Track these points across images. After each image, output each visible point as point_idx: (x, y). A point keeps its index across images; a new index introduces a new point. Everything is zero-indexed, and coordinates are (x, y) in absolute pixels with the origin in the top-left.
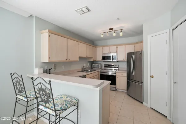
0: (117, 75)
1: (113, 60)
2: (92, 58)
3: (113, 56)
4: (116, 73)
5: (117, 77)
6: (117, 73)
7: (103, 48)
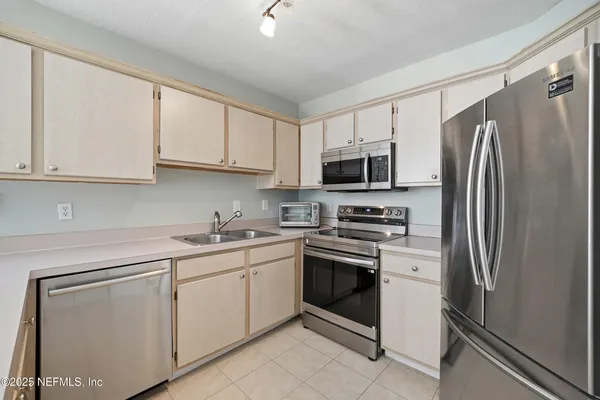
0: (384, 268)
1: (370, 180)
2: (269, 173)
3: (370, 159)
4: (378, 258)
5: (383, 277)
6: (383, 257)
7: (329, 122)
